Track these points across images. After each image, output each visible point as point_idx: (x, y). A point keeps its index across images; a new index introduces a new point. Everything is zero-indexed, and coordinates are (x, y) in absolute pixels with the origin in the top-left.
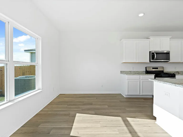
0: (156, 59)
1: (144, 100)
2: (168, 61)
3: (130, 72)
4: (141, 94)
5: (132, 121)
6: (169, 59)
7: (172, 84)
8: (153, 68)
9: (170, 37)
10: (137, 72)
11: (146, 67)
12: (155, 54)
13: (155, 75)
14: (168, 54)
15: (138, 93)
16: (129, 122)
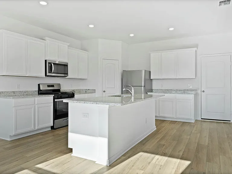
0: (53, 73)
1: (43, 136)
2: (66, 77)
3: (14, 92)
4: (36, 128)
5: (45, 166)
6: (67, 74)
7: (93, 103)
8: (49, 86)
9: (68, 44)
10: (25, 92)
11: (39, 85)
12: (53, 65)
13: (54, 95)
14: (66, 66)
15: (32, 128)
16: (43, 170)
